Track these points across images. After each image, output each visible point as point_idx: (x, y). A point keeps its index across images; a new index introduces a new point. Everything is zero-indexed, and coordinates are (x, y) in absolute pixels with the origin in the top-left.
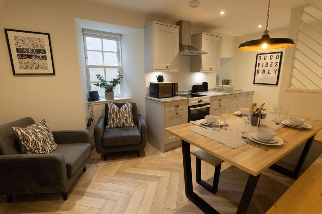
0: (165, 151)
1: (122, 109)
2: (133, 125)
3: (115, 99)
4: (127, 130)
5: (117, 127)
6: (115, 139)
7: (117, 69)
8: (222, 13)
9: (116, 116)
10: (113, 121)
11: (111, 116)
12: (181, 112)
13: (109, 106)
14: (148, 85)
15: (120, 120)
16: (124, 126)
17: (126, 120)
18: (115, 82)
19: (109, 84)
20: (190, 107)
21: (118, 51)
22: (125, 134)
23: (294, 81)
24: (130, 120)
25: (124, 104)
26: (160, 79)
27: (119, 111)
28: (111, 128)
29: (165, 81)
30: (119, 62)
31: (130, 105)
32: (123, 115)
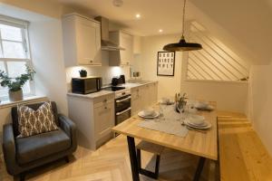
0: (97, 148)
1: (40, 110)
2: (56, 127)
3: (25, 99)
4: (51, 136)
5: (35, 134)
6: (38, 151)
7: (25, 63)
8: (138, 16)
9: (32, 120)
10: (29, 127)
11: (23, 121)
12: (109, 107)
13: (19, 109)
14: (69, 81)
15: (38, 125)
16: (44, 132)
17: (47, 123)
18: (24, 79)
19: (15, 81)
20: (116, 100)
21: (25, 41)
22: (50, 141)
23: (189, 74)
24: (51, 123)
25: (40, 105)
26: (83, 73)
27: (37, 114)
28: (25, 137)
29: (89, 76)
30: (26, 55)
31: (49, 105)
32: (42, 118)
